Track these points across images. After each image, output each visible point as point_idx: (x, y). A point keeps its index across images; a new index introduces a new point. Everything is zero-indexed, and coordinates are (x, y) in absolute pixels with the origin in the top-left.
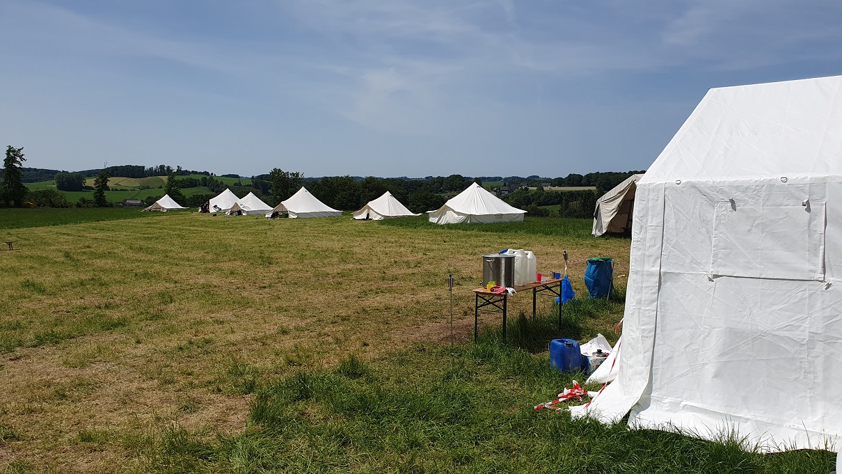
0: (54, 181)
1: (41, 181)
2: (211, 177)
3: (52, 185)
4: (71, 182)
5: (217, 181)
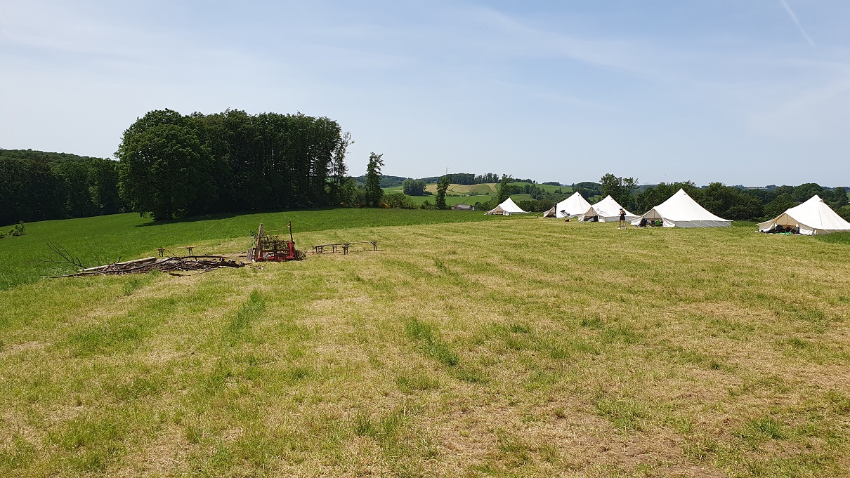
0: (402, 187)
1: (392, 186)
2: (534, 185)
3: (400, 190)
4: (416, 188)
5: (539, 188)
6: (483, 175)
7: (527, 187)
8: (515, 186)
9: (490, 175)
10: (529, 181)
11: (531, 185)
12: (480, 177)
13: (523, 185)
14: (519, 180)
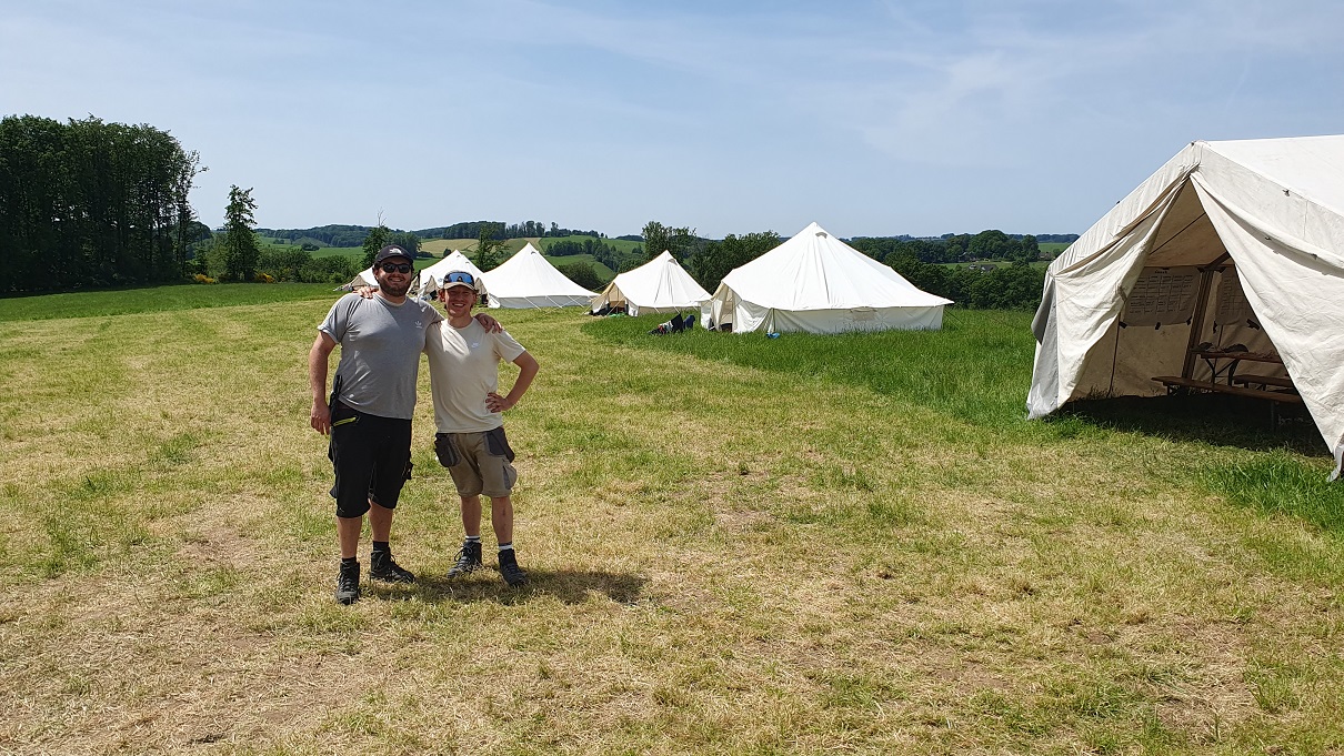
2: (599, 240)
5: (606, 245)
6: (519, 224)
7: (589, 243)
8: (570, 243)
9: (530, 224)
10: (594, 234)
11: (594, 240)
12: (514, 227)
13: (582, 240)
14: (579, 233)
